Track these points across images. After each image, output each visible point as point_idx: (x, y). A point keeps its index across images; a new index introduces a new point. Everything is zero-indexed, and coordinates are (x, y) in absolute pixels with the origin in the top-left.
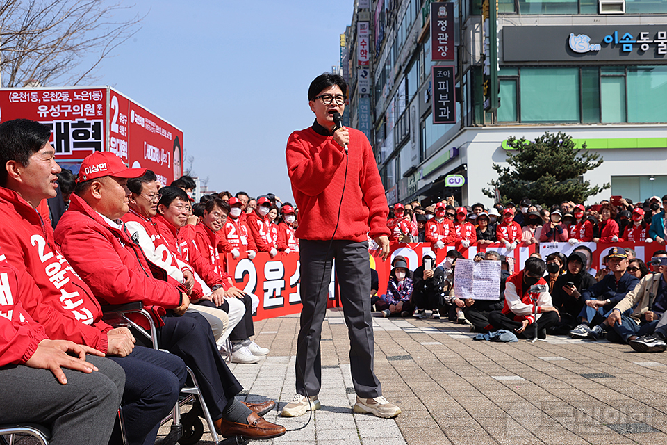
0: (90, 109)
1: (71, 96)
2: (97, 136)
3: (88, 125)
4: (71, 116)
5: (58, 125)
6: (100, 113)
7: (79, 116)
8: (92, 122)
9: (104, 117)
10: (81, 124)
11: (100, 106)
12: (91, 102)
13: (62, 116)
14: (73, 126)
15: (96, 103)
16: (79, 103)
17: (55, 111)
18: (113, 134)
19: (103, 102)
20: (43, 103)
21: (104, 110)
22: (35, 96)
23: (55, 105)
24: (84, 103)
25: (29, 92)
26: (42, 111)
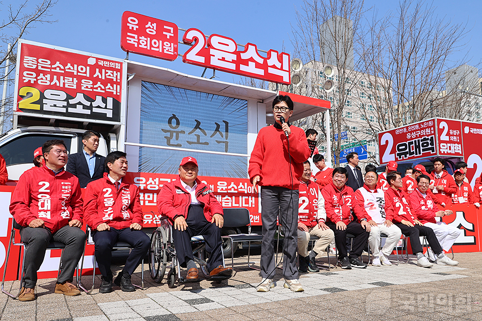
0: (428, 131)
1: (420, 126)
2: (432, 144)
3: (428, 139)
4: (421, 136)
5: (415, 141)
6: (433, 132)
7: (423, 136)
8: (430, 137)
9: (434, 134)
10: (425, 139)
11: (432, 129)
12: (428, 127)
13: (417, 137)
14: (422, 141)
15: (430, 127)
16: (423, 129)
17: (414, 135)
18: (441, 142)
19: (434, 126)
20: (409, 132)
21: (434, 130)
22: (405, 129)
23: (413, 131)
24: (425, 128)
25: (403, 128)
26: (409, 136)
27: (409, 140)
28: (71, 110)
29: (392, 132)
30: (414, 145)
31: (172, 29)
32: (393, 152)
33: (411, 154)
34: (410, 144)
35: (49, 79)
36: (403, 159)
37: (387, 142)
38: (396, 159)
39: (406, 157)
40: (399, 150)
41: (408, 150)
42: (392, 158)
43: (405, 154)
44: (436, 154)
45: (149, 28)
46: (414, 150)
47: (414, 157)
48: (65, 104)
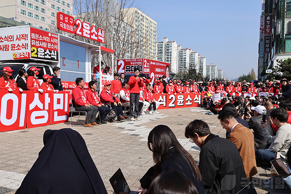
0: (140, 62)
1: (137, 60)
2: (141, 68)
3: (140, 66)
4: (137, 64)
5: (134, 66)
6: (142, 64)
7: (138, 64)
8: (140, 65)
9: (143, 64)
10: (138, 66)
11: (142, 62)
12: (140, 61)
13: (135, 64)
14: (137, 66)
15: (141, 61)
16: (138, 61)
17: (134, 63)
18: (145, 68)
19: (143, 61)
20: (132, 62)
21: (143, 63)
22: (130, 60)
23: (134, 62)
24: (139, 61)
25: (129, 59)
26: (131, 63)
27: (132, 65)
28: (46, 57)
29: (124, 60)
30: (133, 67)
31: (72, 19)
32: (124, 69)
33: (132, 71)
34: (132, 67)
35: (39, 43)
36: (128, 73)
37: (121, 64)
38: (125, 72)
39: (129, 72)
40: (127, 68)
41: (131, 69)
42: (123, 71)
43: (129, 71)
44: (142, 72)
45: (66, 19)
46: (133, 70)
47: (133, 72)
48: (44, 54)
